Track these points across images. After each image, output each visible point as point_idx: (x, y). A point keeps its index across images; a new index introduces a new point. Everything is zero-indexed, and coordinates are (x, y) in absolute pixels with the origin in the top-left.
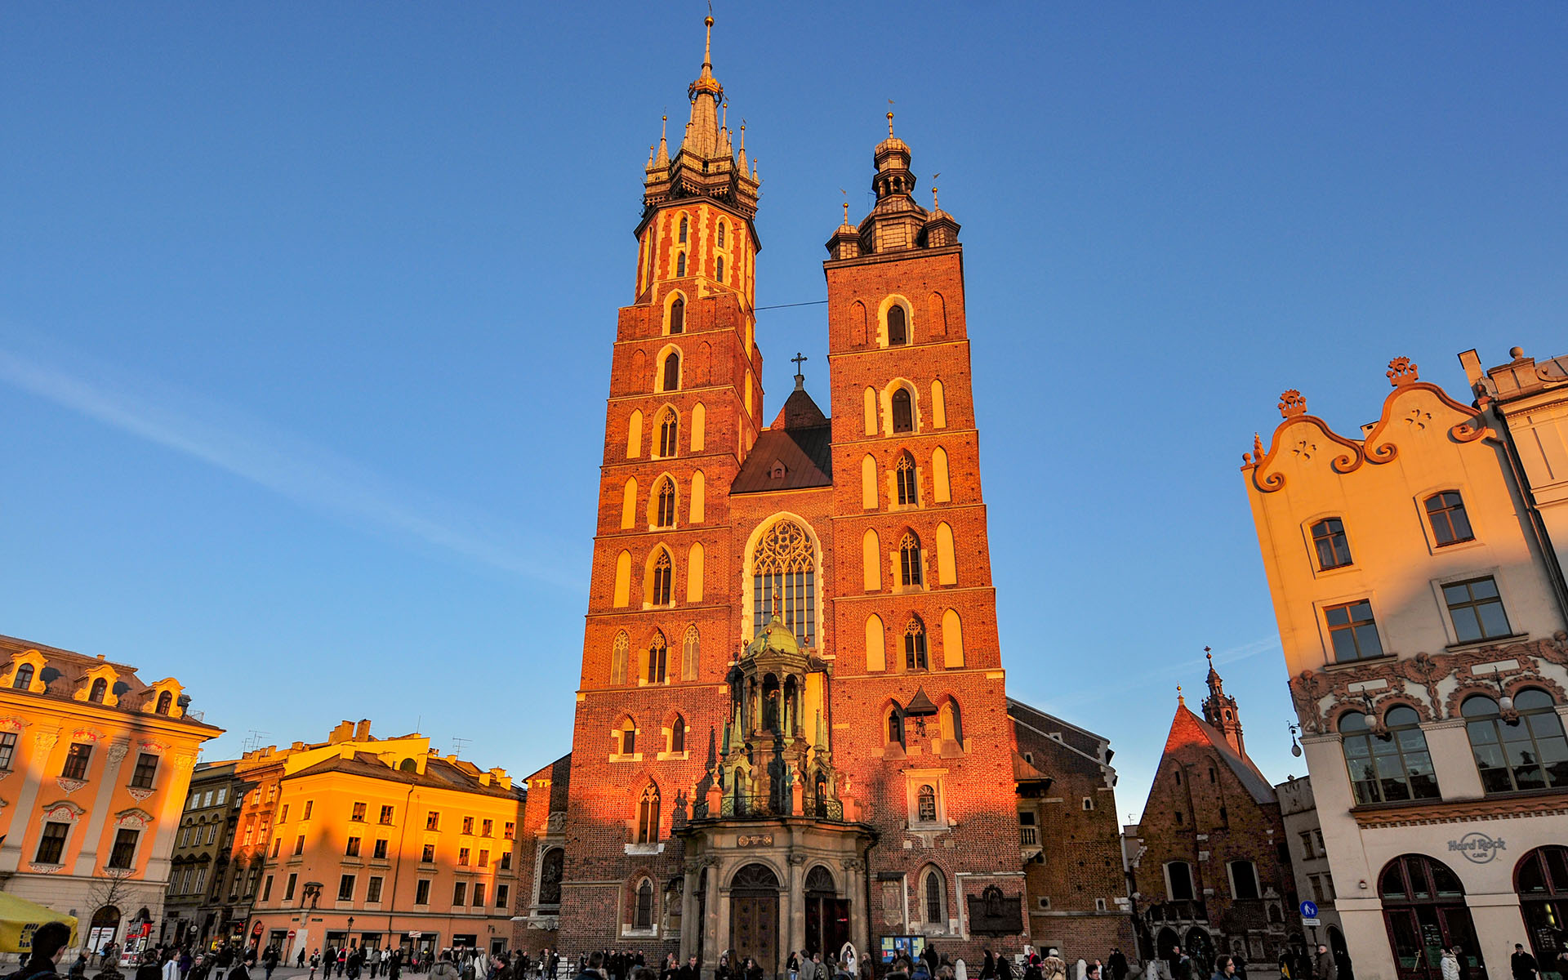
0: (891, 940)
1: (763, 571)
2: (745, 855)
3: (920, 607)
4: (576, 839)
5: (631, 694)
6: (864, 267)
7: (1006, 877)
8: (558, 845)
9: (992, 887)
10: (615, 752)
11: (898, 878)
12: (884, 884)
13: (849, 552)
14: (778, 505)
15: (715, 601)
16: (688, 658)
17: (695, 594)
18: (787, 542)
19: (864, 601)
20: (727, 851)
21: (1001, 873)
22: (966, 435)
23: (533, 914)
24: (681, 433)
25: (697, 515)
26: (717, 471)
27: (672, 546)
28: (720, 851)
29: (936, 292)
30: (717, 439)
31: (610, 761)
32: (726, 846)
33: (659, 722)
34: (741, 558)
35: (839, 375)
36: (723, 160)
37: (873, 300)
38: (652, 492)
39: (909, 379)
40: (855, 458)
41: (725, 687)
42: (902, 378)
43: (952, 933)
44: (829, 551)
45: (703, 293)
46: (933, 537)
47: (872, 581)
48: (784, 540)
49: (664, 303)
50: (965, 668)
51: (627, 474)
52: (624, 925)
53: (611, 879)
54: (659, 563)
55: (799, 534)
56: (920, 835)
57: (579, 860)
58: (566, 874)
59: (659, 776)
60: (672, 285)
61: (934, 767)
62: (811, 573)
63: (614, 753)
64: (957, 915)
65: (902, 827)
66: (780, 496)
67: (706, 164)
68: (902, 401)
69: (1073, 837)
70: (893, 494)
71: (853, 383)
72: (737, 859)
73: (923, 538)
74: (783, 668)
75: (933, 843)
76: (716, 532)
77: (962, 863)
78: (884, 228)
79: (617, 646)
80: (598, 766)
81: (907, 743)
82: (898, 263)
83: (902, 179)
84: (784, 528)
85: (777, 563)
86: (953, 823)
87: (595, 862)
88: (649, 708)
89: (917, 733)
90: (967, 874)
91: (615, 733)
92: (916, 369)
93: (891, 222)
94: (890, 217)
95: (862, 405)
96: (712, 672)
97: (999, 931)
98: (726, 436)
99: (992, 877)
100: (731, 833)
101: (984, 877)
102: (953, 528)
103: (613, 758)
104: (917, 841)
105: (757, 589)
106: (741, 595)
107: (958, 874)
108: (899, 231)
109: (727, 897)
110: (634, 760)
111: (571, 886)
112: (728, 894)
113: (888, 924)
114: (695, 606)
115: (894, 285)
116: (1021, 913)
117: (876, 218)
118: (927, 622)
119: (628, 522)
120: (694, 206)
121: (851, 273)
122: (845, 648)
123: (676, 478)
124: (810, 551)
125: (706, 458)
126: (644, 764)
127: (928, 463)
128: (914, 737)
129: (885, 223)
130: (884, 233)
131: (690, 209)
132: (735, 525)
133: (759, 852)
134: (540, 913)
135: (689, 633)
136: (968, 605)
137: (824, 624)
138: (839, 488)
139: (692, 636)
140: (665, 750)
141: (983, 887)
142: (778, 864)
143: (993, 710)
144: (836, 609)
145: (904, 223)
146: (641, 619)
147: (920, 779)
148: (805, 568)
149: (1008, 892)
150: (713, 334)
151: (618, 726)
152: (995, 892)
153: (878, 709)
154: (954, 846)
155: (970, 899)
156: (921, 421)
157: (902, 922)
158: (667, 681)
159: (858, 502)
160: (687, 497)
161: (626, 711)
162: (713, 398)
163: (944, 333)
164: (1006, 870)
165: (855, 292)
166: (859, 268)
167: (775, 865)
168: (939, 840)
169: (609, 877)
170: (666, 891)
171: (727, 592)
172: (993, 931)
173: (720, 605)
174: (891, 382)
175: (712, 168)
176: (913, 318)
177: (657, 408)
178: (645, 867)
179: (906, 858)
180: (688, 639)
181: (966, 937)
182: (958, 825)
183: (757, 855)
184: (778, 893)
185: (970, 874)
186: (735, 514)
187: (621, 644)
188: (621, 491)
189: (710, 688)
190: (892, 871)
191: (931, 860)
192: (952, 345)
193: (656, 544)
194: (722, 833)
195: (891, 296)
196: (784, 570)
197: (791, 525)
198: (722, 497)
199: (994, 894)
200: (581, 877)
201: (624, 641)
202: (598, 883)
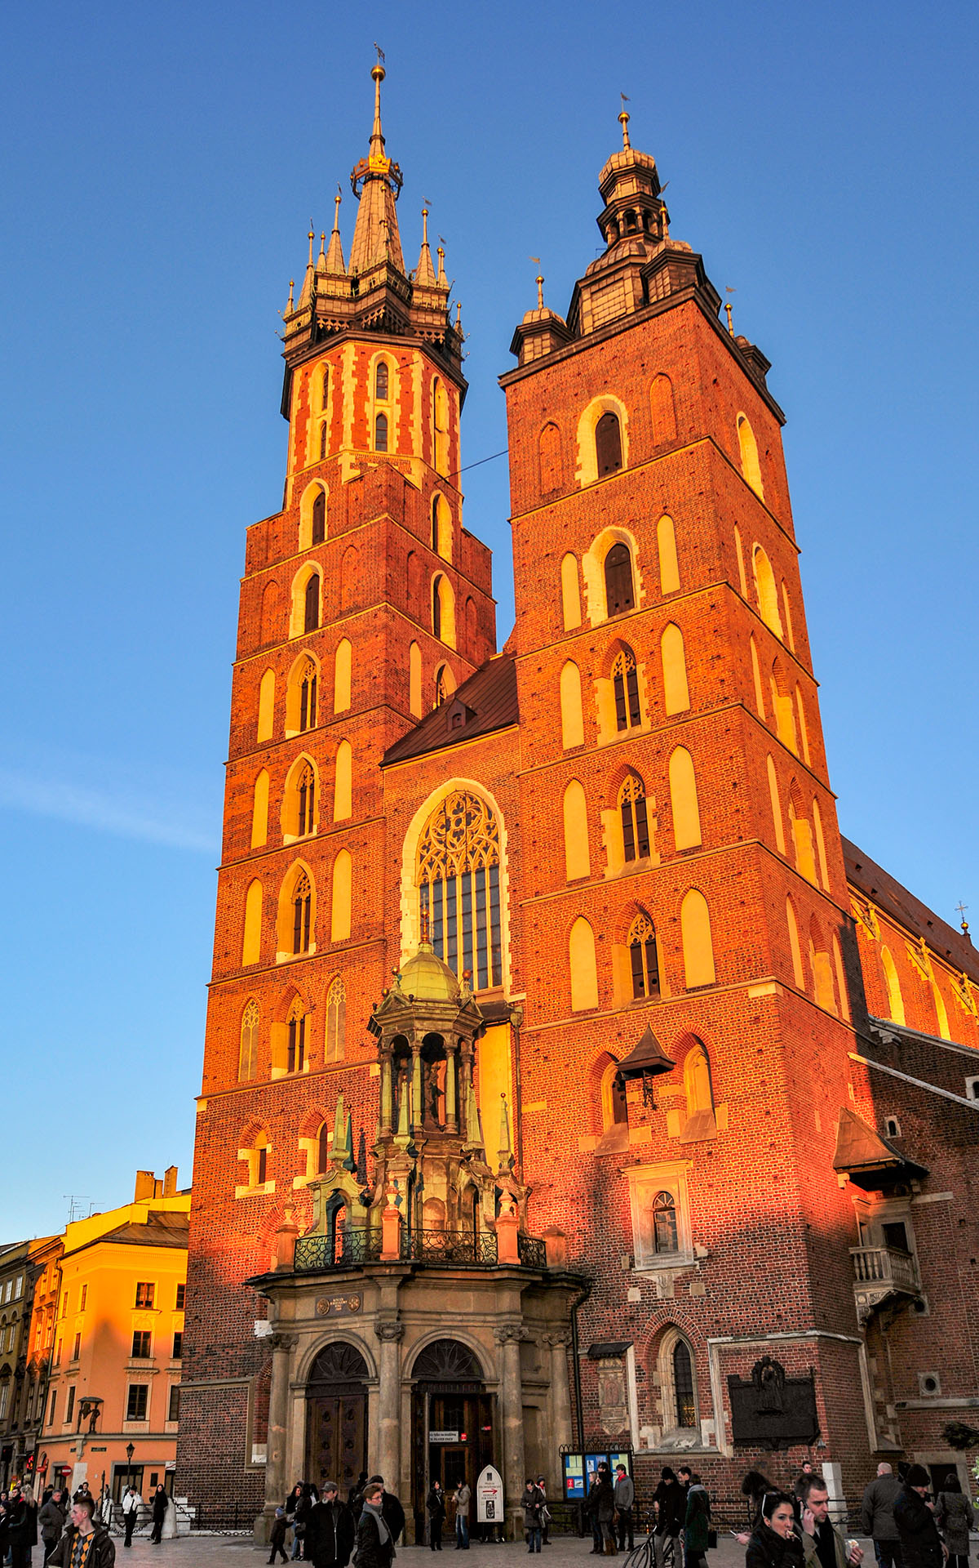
0: (580, 1458)
1: (431, 878)
2: (324, 1329)
3: (646, 894)
4: (197, 1317)
5: (263, 1090)
6: (555, 367)
7: (790, 1342)
9: (767, 1361)
10: (245, 1183)
11: (619, 1353)
12: (601, 1363)
13: (544, 823)
15: (366, 935)
16: (333, 1029)
17: (341, 930)
18: (463, 826)
19: (565, 898)
20: (301, 1324)
21: (781, 1335)
22: (710, 594)
24: (321, 690)
25: (343, 810)
26: (366, 737)
27: (310, 861)
28: (291, 1325)
29: (660, 374)
30: (366, 688)
31: (236, 1198)
32: (303, 1317)
33: (295, 1131)
34: (398, 862)
35: (525, 546)
36: (376, 270)
37: (570, 415)
38: (286, 786)
39: (623, 526)
40: (549, 671)
41: (378, 1066)
42: (613, 527)
43: (706, 1444)
44: (514, 826)
45: (348, 474)
46: (664, 773)
47: (577, 865)
48: (458, 822)
49: (301, 505)
50: (717, 984)
51: (256, 766)
52: (255, 1446)
53: (239, 1377)
54: (299, 890)
55: (479, 810)
56: (654, 1278)
60: (311, 474)
61: (671, 1159)
62: (495, 867)
63: (242, 1184)
64: (711, 1415)
65: (625, 1265)
66: (450, 755)
67: (355, 283)
68: (617, 564)
69: (973, 1261)
70: (607, 716)
71: (545, 553)
72: (316, 1335)
73: (648, 778)
74: (417, 1024)
75: (672, 1290)
76: (365, 828)
77: (717, 1322)
78: (595, 297)
79: (246, 1023)
80: (221, 1206)
81: (632, 1123)
82: (604, 345)
83: (637, 210)
84: (458, 805)
85: (449, 861)
86: (702, 1252)
87: (219, 1352)
88: (283, 1110)
89: (645, 1104)
90: (724, 1339)
91: (243, 1154)
92: (634, 506)
93: (604, 283)
94: (601, 276)
95: (558, 586)
96: (362, 1045)
97: (779, 1439)
98: (378, 680)
99: (766, 1343)
100: (309, 1294)
101: (753, 1344)
102: (693, 753)
103: (241, 1192)
104: (648, 1288)
105: (424, 905)
106: (399, 919)
107: (713, 1341)
108: (617, 292)
109: (300, 1397)
110: (265, 1192)
111: (191, 1389)
112: (303, 1393)
113: (607, 1431)
114: (341, 947)
115: (600, 381)
116: (815, 1404)
117: (580, 285)
118: (656, 916)
119: (259, 839)
120: (337, 349)
121: (539, 382)
122: (539, 980)
123: (315, 758)
124: (493, 834)
125: (352, 720)
126: (277, 1196)
127: (655, 654)
128: (640, 1111)
129: (595, 288)
130: (595, 304)
131: (332, 355)
132: (389, 813)
133: (342, 1323)
135: (334, 988)
136: (717, 878)
137: (510, 944)
138: (529, 725)
139: (338, 993)
140: (303, 1173)
141: (750, 1362)
142: (367, 1341)
143: (760, 1051)
144: (526, 918)
145: (622, 278)
146: (274, 977)
147: (651, 1182)
148: (487, 861)
149: (794, 1368)
150: (359, 531)
151: (248, 1143)
152: (771, 1368)
153: (587, 1073)
154: (704, 1293)
155: (734, 1385)
156: (643, 588)
157: (627, 1429)
158: (306, 1069)
159: (555, 741)
160: (330, 783)
161: (257, 1119)
162: (360, 627)
163: (674, 437)
164: (789, 1330)
165: (545, 410)
166: (548, 371)
167: (364, 1342)
168: (682, 1283)
169: (236, 1373)
171: (379, 917)
172: (769, 1439)
173: (372, 939)
174: (598, 537)
175: (363, 287)
176: (628, 426)
177: (292, 661)
179: (632, 1318)
180: (333, 999)
181: (727, 1451)
182: (710, 1256)
183: (341, 1327)
184: (365, 1387)
185: (730, 1339)
186: (390, 797)
187: (251, 1019)
188: (250, 793)
189: (359, 1070)
190: (613, 1341)
191: (670, 1318)
192: (686, 453)
193: (291, 862)
194: (295, 1297)
195: (595, 400)
196: (458, 870)
197: (467, 796)
198: (374, 774)
199: (768, 1371)
200: (203, 1374)
201: (254, 1015)
202: (223, 1383)
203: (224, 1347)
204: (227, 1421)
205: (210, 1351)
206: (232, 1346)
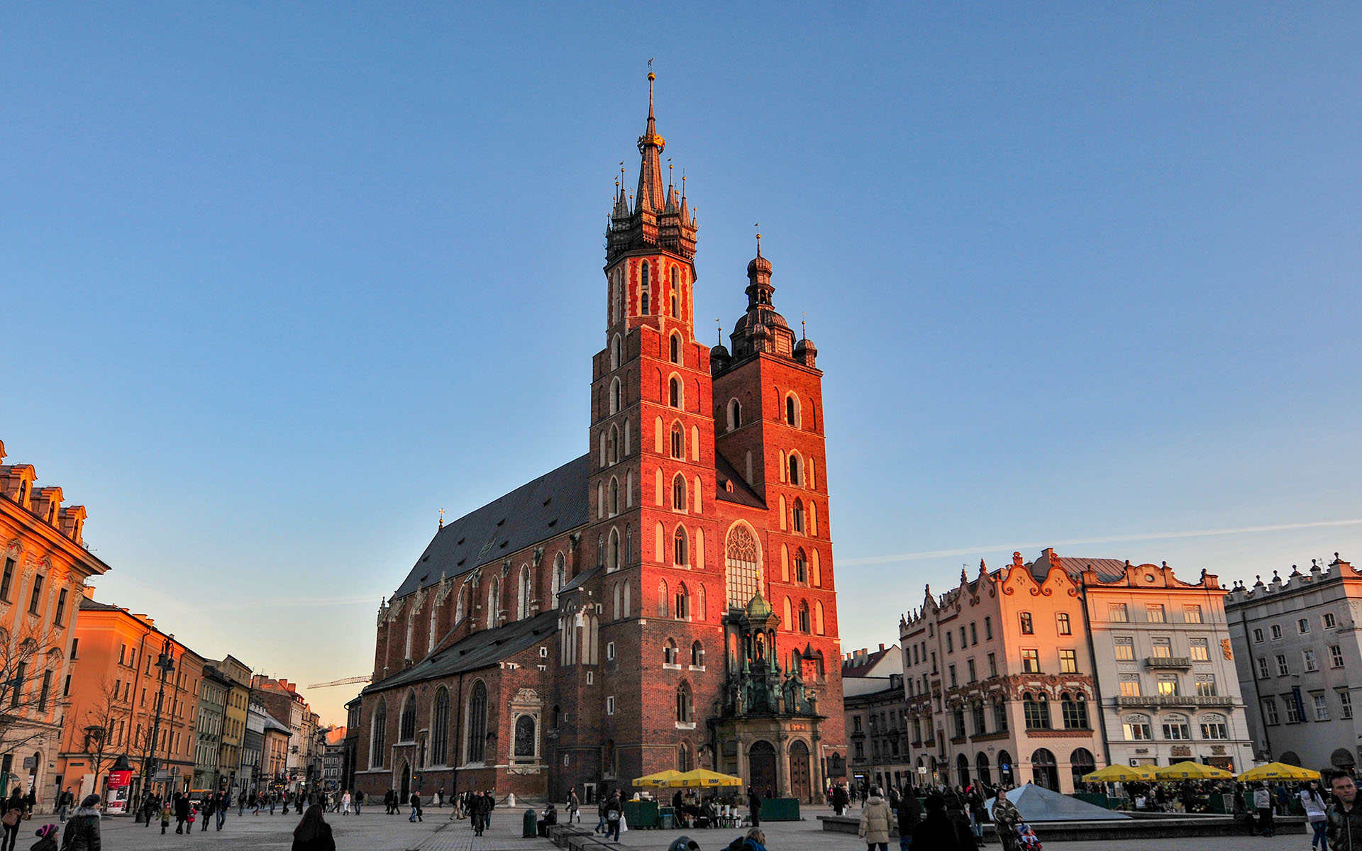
1: (733, 556)
2: (795, 735)
3: (806, 596)
4: (648, 717)
5: (672, 624)
6: (778, 364)
7: (841, 748)
8: (526, 713)
9: (835, 753)
13: (775, 555)
14: (741, 514)
15: (711, 570)
16: (699, 605)
17: (700, 563)
18: (743, 539)
19: (782, 587)
21: (839, 746)
22: (823, 497)
23: (512, 763)
24: (687, 444)
25: (698, 507)
26: (707, 480)
27: (686, 526)
29: (811, 399)
34: (723, 545)
35: (768, 435)
37: (783, 390)
40: (776, 494)
41: (721, 628)
42: (796, 450)
44: (766, 552)
46: (810, 556)
47: (785, 576)
48: (742, 537)
49: (669, 336)
50: (824, 635)
51: (657, 464)
53: (670, 744)
54: (676, 535)
55: (749, 536)
57: (651, 731)
58: (644, 740)
59: (690, 680)
60: (674, 324)
63: (665, 663)
66: (743, 509)
70: (793, 524)
71: (775, 443)
72: (792, 737)
73: (805, 555)
76: (709, 523)
77: (825, 740)
79: (661, 589)
80: (658, 670)
81: (803, 674)
84: (741, 529)
85: (739, 552)
87: (660, 733)
88: (683, 635)
91: (664, 649)
92: (803, 446)
95: (779, 460)
96: (713, 617)
99: (835, 748)
101: (833, 748)
102: (820, 553)
103: (665, 666)
105: (729, 566)
106: (725, 569)
107: (824, 746)
108: (785, 341)
110: (677, 669)
111: (647, 747)
114: (701, 571)
115: (792, 384)
116: (845, 766)
118: (809, 606)
119: (659, 501)
120: (683, 263)
121: (772, 365)
123: (685, 477)
125: (700, 468)
126: (682, 672)
127: (808, 509)
128: (806, 671)
131: (680, 265)
132: (719, 520)
133: (801, 734)
134: (517, 762)
135: (699, 588)
136: (825, 600)
138: (769, 512)
139: (701, 591)
140: (691, 664)
141: (832, 753)
143: (836, 660)
144: (771, 589)
146: (670, 573)
148: (752, 558)
149: (842, 755)
150: (699, 375)
151: (665, 645)
152: (837, 755)
153: (790, 653)
154: (822, 731)
155: (827, 759)
156: (806, 481)
158: (691, 619)
159: (778, 524)
160: (692, 492)
161: (671, 635)
162: (704, 424)
163: (814, 427)
164: (841, 745)
165: (774, 380)
166: (776, 363)
167: (807, 741)
169: (668, 742)
170: (698, 752)
171: (717, 566)
172: (836, 775)
173: (714, 573)
174: (790, 449)
176: (801, 411)
177: (673, 420)
178: (687, 737)
180: (699, 593)
185: (828, 746)
186: (719, 514)
188: (653, 476)
189: (712, 627)
192: (817, 437)
193: (678, 521)
195: (787, 389)
196: (742, 557)
197: (744, 528)
198: (711, 500)
199: (836, 757)
200: (652, 742)
201: (663, 587)
202: (662, 746)
203: (662, 731)
204: (665, 761)
205: (655, 732)
206: (665, 731)
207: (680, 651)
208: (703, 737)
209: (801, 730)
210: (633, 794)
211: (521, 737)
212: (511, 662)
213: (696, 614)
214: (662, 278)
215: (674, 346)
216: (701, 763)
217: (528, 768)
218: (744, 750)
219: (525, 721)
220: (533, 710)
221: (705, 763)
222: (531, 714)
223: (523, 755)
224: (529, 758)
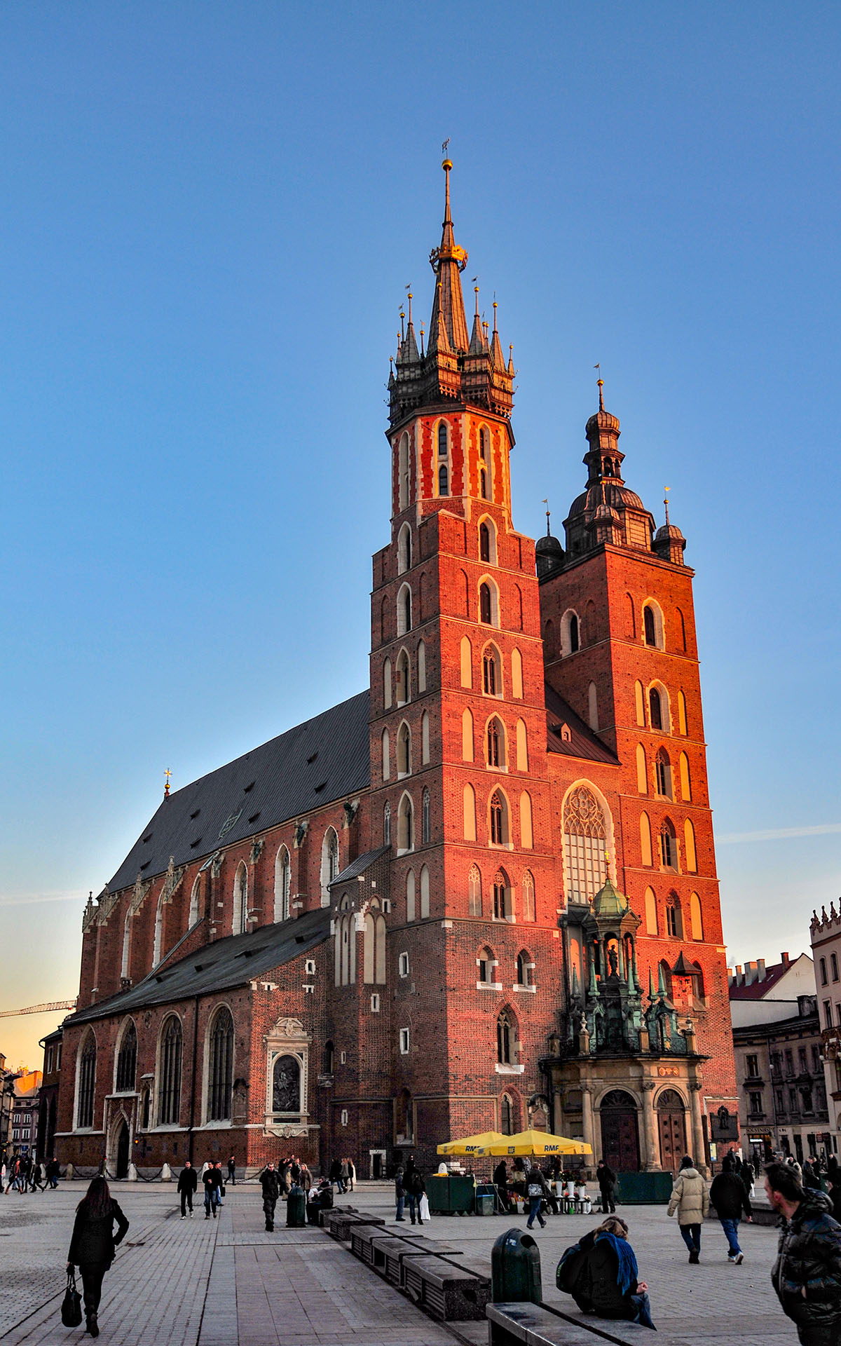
1: (572, 830)
2: (664, 1082)
3: (677, 887)
4: (457, 1057)
5: (487, 926)
7: (730, 1101)
8: (287, 1052)
9: (722, 1108)
13: (632, 828)
14: (582, 772)
15: (542, 851)
16: (526, 900)
17: (527, 841)
18: (586, 807)
19: (642, 874)
20: (654, 1079)
21: (727, 1098)
22: (700, 747)
23: (269, 1122)
24: (505, 675)
25: (522, 763)
26: (534, 724)
27: (506, 789)
29: (678, 608)
31: (478, 988)
32: (653, 1075)
34: (559, 815)
35: (619, 661)
37: (637, 596)
38: (485, 729)
40: (631, 744)
41: (557, 932)
42: (659, 681)
44: (619, 824)
46: (682, 829)
47: (646, 858)
48: (583, 804)
49: (478, 525)
50: (703, 941)
51: (464, 704)
53: (487, 1095)
57: (461, 1077)
58: (452, 1089)
59: (515, 1005)
62: (604, 839)
63: (479, 980)
66: (585, 764)
68: (656, 700)
70: (656, 784)
71: (628, 672)
72: (660, 1085)
73: (676, 829)
76: (537, 784)
77: (706, 1090)
78: (630, 521)
79: (472, 878)
80: (469, 992)
81: (674, 996)
82: (654, 568)
84: (583, 793)
85: (580, 825)
87: (474, 1079)
88: (503, 942)
89: (679, 989)
91: (478, 962)
96: (546, 917)
99: (722, 1100)
101: (719, 1101)
102: (695, 825)
103: (479, 985)
105: (567, 845)
106: (561, 850)
107: (706, 1097)
108: (640, 528)
109: (656, 1114)
110: (496, 989)
111: (456, 1100)
114: (528, 852)
116: (737, 1126)
118: (681, 900)
119: (468, 754)
120: (496, 424)
123: (504, 721)
124: (602, 820)
125: (525, 708)
126: (504, 994)
127: (676, 763)
130: (631, 526)
131: (491, 425)
132: (552, 781)
133: (672, 1080)
134: (276, 1120)
135: (525, 876)
136: (704, 891)
138: (622, 768)
139: (527, 880)
140: (516, 982)
141: (717, 1107)
142: (683, 1090)
144: (626, 877)
146: (490, 856)
148: (599, 834)
149: (731, 1112)
150: (522, 578)
151: (479, 956)
152: (724, 1111)
153: (657, 965)
155: (711, 1116)
156: (673, 725)
158: (514, 920)
159: (634, 785)
160: (513, 742)
161: (487, 943)
162: (527, 647)
163: (684, 649)
164: (730, 1096)
165: (627, 583)
166: (628, 560)
167: (681, 1090)
170: (528, 1106)
171: (550, 845)
172: (724, 1139)
173: (547, 855)
174: (650, 681)
176: (665, 626)
177: (484, 642)
178: (511, 1085)
180: (525, 882)
183: (671, 1082)
184: (684, 1111)
185: (711, 1097)
186: (552, 771)
189: (547, 931)
193: (493, 783)
195: (646, 596)
196: (585, 832)
197: (587, 791)
198: (542, 752)
199: (723, 1114)
201: (475, 874)
202: (478, 1098)
203: (477, 1077)
205: (467, 1078)
206: (482, 1077)
207: (500, 964)
208: (534, 1085)
209: (673, 1075)
210: (438, 1165)
211: (281, 1085)
212: (266, 981)
213: (521, 913)
214: (466, 444)
215: (484, 539)
216: (532, 1121)
217: (291, 1129)
218: (592, 1104)
219: (287, 1062)
220: (297, 1048)
221: (538, 1121)
222: (294, 1054)
223: (284, 1110)
224: (292, 1114)
